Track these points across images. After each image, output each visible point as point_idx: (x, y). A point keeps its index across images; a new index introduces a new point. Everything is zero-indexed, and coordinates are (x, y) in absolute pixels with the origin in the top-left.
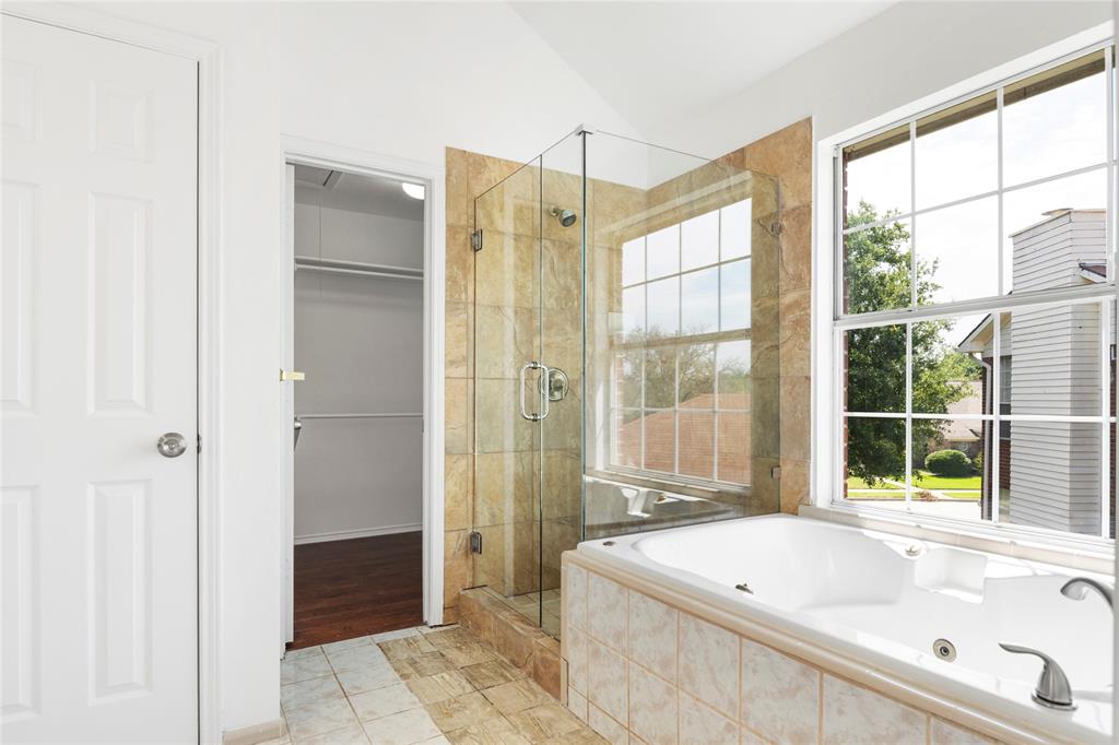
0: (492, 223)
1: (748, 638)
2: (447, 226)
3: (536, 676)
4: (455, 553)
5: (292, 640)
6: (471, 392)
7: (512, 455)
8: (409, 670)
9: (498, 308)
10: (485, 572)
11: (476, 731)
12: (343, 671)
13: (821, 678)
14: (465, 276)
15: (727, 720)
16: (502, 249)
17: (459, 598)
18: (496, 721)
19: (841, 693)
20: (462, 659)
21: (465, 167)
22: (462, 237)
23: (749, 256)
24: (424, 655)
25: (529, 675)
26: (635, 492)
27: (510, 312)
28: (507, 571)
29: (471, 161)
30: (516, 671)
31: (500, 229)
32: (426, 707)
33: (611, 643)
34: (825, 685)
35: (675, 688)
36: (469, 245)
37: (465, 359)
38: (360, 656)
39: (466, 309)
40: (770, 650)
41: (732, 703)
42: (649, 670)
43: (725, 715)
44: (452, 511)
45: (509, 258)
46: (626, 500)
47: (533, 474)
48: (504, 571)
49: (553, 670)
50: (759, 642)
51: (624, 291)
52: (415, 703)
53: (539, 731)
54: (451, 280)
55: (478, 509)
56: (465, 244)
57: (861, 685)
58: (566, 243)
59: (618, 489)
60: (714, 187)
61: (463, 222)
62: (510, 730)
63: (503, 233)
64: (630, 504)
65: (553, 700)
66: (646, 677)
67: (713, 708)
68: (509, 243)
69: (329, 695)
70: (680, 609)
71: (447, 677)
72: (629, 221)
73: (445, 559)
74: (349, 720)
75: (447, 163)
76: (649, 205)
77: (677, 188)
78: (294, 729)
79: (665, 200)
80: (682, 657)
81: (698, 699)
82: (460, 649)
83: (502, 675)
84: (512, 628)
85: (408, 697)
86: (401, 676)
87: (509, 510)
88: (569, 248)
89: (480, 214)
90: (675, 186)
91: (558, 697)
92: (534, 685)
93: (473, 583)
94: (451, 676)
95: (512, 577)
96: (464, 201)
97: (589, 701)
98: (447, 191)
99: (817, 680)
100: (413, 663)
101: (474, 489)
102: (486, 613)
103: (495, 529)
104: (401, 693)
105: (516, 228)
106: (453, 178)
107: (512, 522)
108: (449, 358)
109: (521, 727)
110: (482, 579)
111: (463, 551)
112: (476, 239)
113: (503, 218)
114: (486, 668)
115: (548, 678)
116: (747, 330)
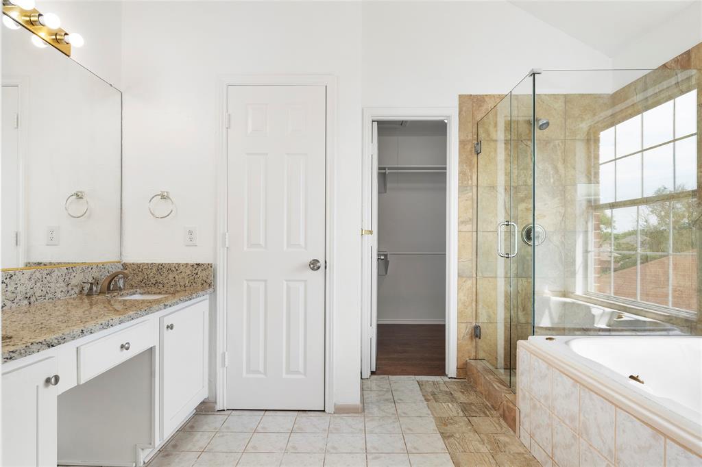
0: (489, 135)
1: (620, 408)
2: (460, 141)
3: (504, 417)
4: (464, 336)
5: (374, 370)
6: (475, 239)
7: (503, 279)
8: (431, 397)
9: (493, 188)
10: (484, 351)
11: (458, 436)
12: (396, 390)
13: (665, 442)
14: (471, 170)
15: (607, 462)
16: (496, 150)
17: (466, 364)
18: (472, 434)
19: (678, 455)
20: (462, 398)
21: (472, 105)
22: (469, 147)
23: (694, 134)
24: (441, 391)
25: (501, 415)
26: (602, 311)
27: (501, 189)
28: (499, 353)
29: (475, 100)
30: (494, 412)
31: (494, 138)
32: (435, 417)
33: (542, 401)
34: (667, 446)
35: (578, 436)
36: (473, 151)
37: (471, 220)
38: (407, 385)
39: (472, 189)
40: (634, 419)
41: (610, 451)
42: (564, 422)
43: (607, 459)
44: (462, 311)
45: (501, 154)
46: (594, 316)
47: (518, 292)
48: (497, 353)
49: (513, 414)
50: (627, 412)
51: (601, 166)
52: (429, 414)
53: (497, 448)
54: (462, 173)
55: (479, 311)
56: (471, 151)
57: (691, 451)
58: (544, 141)
59: (588, 307)
60: (665, 84)
61: (470, 138)
62: (479, 441)
63: (496, 141)
64: (597, 319)
65: (512, 432)
66: (561, 426)
67: (599, 452)
68: (501, 147)
69: (387, 400)
70: (580, 384)
71: (450, 405)
72: (597, 118)
73: (458, 339)
74: (393, 414)
75: (460, 104)
76: (614, 104)
77: (635, 89)
78: (366, 411)
79: (626, 99)
80: (581, 415)
81: (591, 445)
82: (463, 393)
83: (484, 412)
84: (493, 386)
85: (426, 411)
86: (425, 399)
87: (501, 315)
88: (547, 143)
89: (481, 130)
90: (633, 88)
91: (515, 432)
92: (503, 422)
93: (476, 356)
94: (453, 405)
95: (503, 356)
96: (470, 125)
97: (531, 437)
98: (459, 121)
99: (663, 444)
100: (433, 394)
101: (476, 299)
102: (480, 374)
103: (490, 325)
104: (423, 408)
105: (505, 136)
106: (463, 113)
107: (503, 322)
108: (461, 219)
109: (486, 441)
110: (481, 355)
111: (468, 336)
112: (478, 147)
113: (496, 131)
114: (475, 406)
115: (510, 418)
116: (693, 191)
